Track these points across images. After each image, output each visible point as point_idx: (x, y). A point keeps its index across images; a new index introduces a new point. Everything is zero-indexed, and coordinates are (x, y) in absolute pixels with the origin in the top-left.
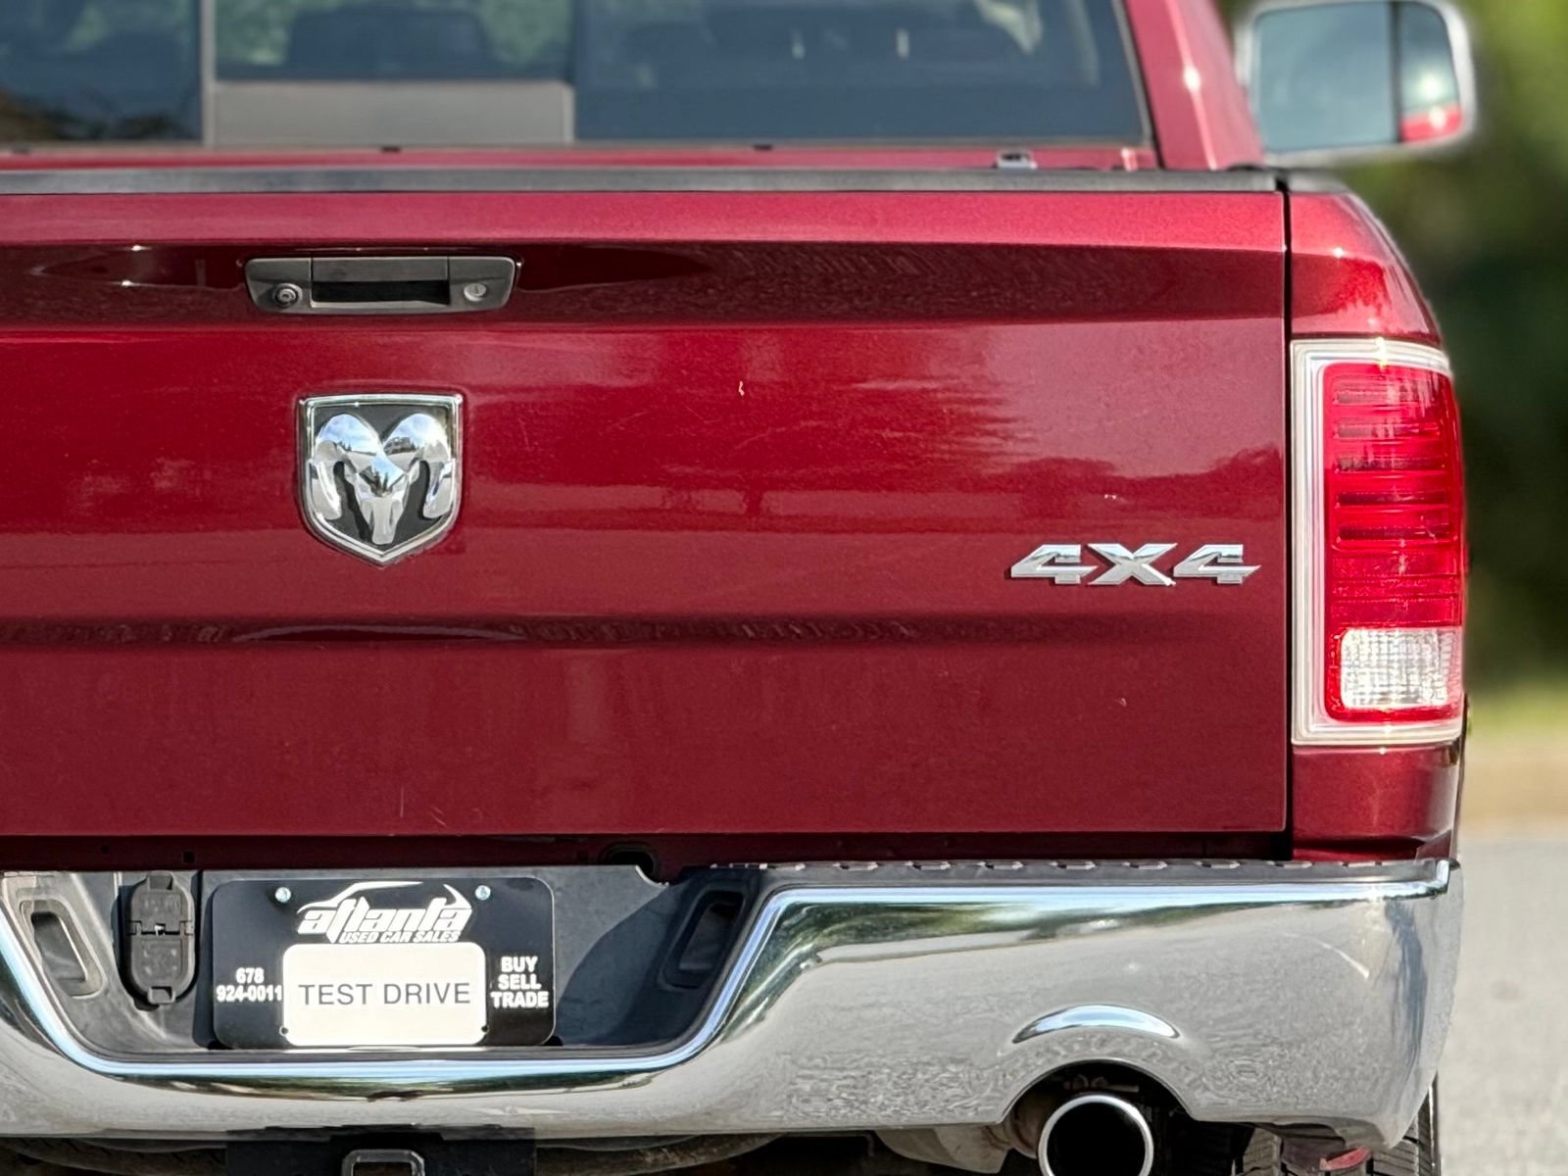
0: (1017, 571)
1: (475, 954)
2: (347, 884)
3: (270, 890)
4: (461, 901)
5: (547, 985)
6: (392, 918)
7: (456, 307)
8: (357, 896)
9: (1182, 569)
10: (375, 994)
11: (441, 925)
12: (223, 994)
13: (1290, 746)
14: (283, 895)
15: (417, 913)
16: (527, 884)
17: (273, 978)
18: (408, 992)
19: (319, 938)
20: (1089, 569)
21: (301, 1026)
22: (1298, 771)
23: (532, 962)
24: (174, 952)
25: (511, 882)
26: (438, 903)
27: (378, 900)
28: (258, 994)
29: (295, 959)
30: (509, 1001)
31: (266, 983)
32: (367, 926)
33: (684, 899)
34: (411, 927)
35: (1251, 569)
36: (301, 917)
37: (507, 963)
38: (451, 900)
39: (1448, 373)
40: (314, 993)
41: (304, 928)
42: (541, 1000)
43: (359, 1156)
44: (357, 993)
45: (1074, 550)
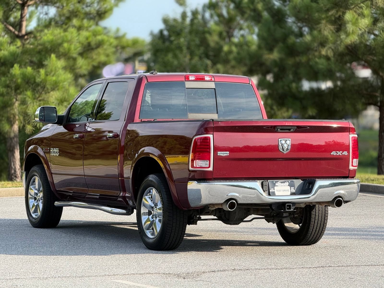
0: (331, 154)
1: (289, 187)
2: (279, 181)
3: (273, 181)
4: (288, 183)
5: (295, 190)
6: (282, 184)
7: (290, 131)
8: (280, 182)
9: (343, 154)
10: (282, 191)
11: (286, 185)
12: (270, 191)
13: (349, 169)
14: (274, 182)
15: (284, 184)
16: (292, 181)
17: (274, 189)
18: (284, 190)
19: (277, 186)
20: (336, 154)
21: (277, 193)
22: (350, 171)
23: (293, 188)
24: (266, 187)
25: (291, 181)
26: (286, 183)
27: (281, 183)
28: (273, 191)
29: (275, 187)
30: (292, 191)
31: (274, 190)
32: (281, 185)
33: (304, 183)
34: (284, 185)
35: (347, 154)
36: (276, 184)
37: (292, 188)
38: (287, 182)
39: (357, 137)
40: (277, 190)
41: (276, 185)
42: (294, 191)
43: (287, 204)
44: (280, 190)
45: (335, 152)
